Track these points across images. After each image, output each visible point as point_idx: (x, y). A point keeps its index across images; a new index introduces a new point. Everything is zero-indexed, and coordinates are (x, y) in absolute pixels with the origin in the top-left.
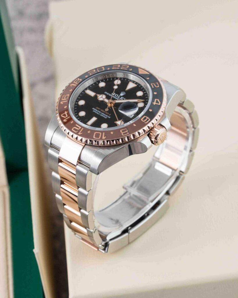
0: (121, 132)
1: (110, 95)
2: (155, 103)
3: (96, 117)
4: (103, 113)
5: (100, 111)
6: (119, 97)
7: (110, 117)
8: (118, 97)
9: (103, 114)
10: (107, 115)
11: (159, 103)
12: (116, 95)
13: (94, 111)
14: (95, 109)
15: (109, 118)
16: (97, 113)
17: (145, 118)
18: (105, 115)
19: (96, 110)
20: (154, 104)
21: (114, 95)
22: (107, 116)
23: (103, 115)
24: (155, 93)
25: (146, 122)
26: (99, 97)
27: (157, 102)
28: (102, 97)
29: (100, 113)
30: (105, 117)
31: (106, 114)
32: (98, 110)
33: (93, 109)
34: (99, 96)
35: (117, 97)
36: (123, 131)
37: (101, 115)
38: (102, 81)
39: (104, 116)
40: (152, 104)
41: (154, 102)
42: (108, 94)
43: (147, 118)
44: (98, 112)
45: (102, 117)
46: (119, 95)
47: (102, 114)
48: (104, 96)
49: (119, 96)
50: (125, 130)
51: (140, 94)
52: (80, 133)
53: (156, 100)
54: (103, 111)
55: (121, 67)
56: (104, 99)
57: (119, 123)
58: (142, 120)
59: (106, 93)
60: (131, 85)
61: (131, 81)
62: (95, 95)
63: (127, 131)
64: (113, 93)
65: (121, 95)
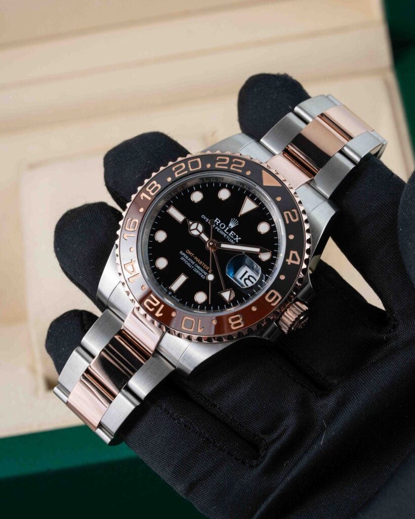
0: (230, 321)
2: (290, 261)
3: (186, 274)
4: (199, 265)
5: (192, 258)
6: (227, 231)
8: (225, 231)
9: (198, 267)
10: (205, 270)
11: (296, 260)
12: (222, 226)
13: (182, 259)
14: (184, 254)
16: (189, 264)
17: (273, 294)
18: (202, 270)
19: (187, 257)
20: (289, 264)
21: (219, 224)
22: (205, 273)
23: (198, 269)
24: (292, 237)
25: (273, 302)
26: (192, 228)
27: (294, 258)
28: (196, 229)
29: (194, 265)
30: (202, 276)
31: (203, 269)
32: (188, 255)
33: (181, 252)
34: (190, 225)
35: (223, 230)
36: (233, 320)
37: (195, 270)
38: (198, 189)
39: (201, 272)
40: (285, 263)
41: (288, 258)
42: (207, 220)
43: (277, 294)
44: (189, 262)
45: (197, 274)
46: (227, 226)
47: (196, 268)
48: (200, 228)
49: (228, 228)
50: (237, 319)
51: (263, 228)
52: (158, 314)
53: (292, 252)
54: (199, 261)
55: (231, 163)
56: (201, 233)
57: (226, 295)
58: (267, 298)
59: (203, 217)
60: (248, 206)
61: (248, 196)
62: (185, 221)
63: (240, 321)
64: (217, 219)
65: (230, 227)
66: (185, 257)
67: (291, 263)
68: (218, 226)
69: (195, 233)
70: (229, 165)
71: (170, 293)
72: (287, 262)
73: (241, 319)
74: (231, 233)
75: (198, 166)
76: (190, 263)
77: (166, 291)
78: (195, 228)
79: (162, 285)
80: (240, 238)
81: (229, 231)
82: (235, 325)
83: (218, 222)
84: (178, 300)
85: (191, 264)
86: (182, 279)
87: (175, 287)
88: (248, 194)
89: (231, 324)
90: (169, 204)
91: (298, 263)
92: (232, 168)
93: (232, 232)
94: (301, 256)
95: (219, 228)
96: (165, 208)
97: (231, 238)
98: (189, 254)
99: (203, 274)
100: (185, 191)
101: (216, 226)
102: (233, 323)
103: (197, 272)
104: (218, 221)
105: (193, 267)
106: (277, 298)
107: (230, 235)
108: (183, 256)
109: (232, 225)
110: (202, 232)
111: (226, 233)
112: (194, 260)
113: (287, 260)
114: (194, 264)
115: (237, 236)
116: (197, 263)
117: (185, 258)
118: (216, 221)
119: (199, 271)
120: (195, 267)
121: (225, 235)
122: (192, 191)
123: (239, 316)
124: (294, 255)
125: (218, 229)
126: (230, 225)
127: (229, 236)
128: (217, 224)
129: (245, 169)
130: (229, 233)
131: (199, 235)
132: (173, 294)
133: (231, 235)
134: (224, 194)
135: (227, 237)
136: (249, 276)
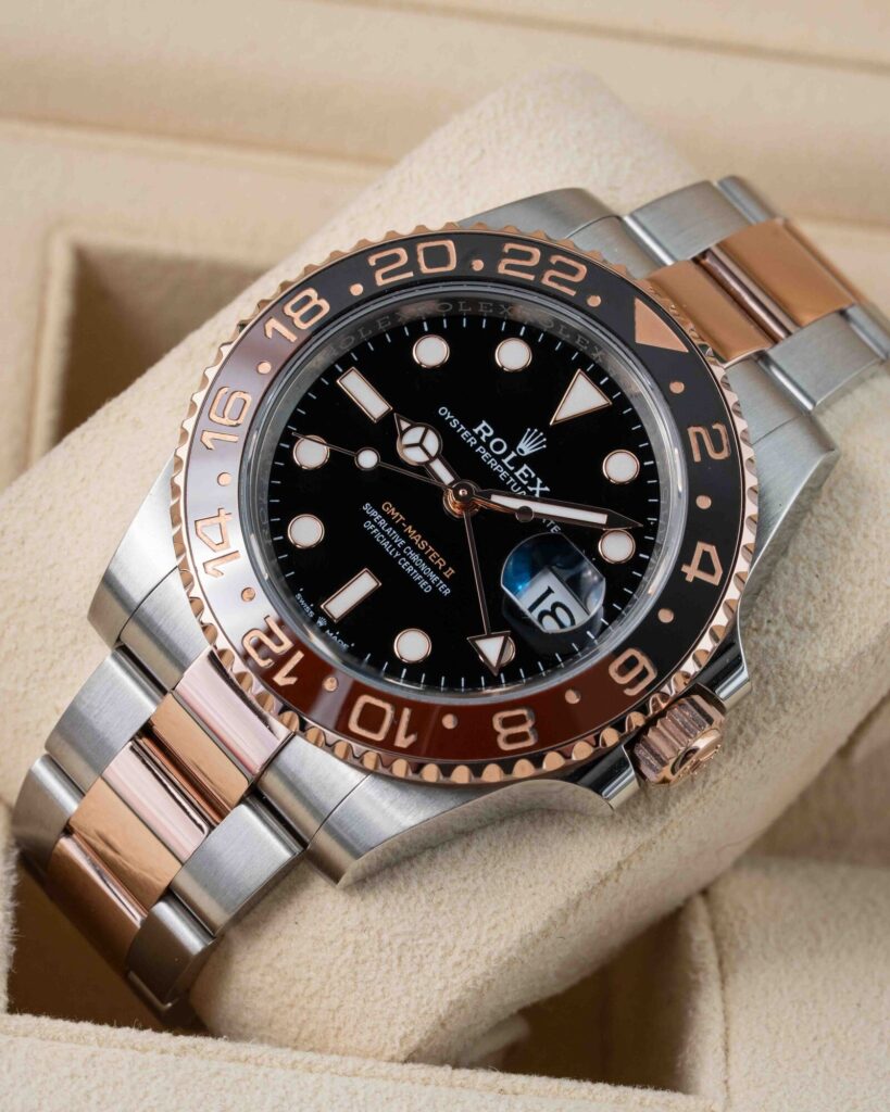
0: (497, 725)
1: (466, 433)
2: (692, 572)
3: (376, 573)
4: (416, 550)
5: (399, 528)
6: (509, 463)
7: (447, 592)
8: (505, 461)
9: (415, 557)
10: (435, 569)
11: (711, 571)
12: (498, 446)
13: (368, 526)
14: (374, 513)
15: (441, 594)
16: (385, 544)
17: (632, 662)
18: (423, 567)
19: (383, 523)
20: (689, 579)
21: (489, 439)
22: (434, 578)
23: (412, 563)
24: (704, 503)
25: (632, 684)
27: (706, 564)
28: (420, 444)
29: (400, 550)
30: (423, 584)
31: (429, 564)
32: (387, 517)
33: (367, 507)
34: (403, 433)
35: (499, 459)
36: (507, 723)
37: (404, 565)
38: (436, 330)
39: (421, 573)
40: (677, 575)
41: (689, 563)
42: (455, 423)
43: (644, 662)
44: (388, 538)
45: (407, 577)
46: (512, 447)
47: (408, 559)
48: (433, 443)
49: (513, 455)
50: (520, 720)
51: (620, 467)
52: (281, 679)
53: (701, 547)
54: (418, 539)
55: (544, 265)
56: (432, 459)
57: (492, 648)
58: (613, 670)
59: (444, 412)
60: (581, 397)
61: (584, 370)
62: (387, 418)
63: (525, 728)
64: (484, 424)
65: (522, 451)
66: (378, 521)
67: (695, 579)
68: (486, 446)
69: (415, 456)
70: (539, 270)
71: (321, 622)
72: (686, 574)
73: (530, 723)
74: (522, 471)
75: (446, 262)
76: (392, 542)
77: (312, 614)
78: (417, 440)
79: (299, 596)
80: (547, 489)
81: (517, 462)
82: (511, 739)
83: (485, 434)
84: (345, 646)
85: (395, 545)
86: (363, 585)
87: (340, 604)
88: (584, 362)
89: (498, 733)
90: (345, 363)
91: (715, 580)
92: (546, 281)
93: (525, 467)
94: (728, 561)
95: (488, 450)
96: (331, 373)
97: (520, 484)
98: (390, 515)
99: (427, 578)
100: (396, 331)
101: (480, 443)
102: (504, 732)
103: (409, 570)
104: (487, 431)
105: (397, 554)
106: (644, 673)
107: (517, 474)
108: (372, 518)
109: (526, 447)
110: (437, 456)
111: (506, 469)
112: (404, 536)
113: (685, 569)
114: (403, 546)
115: (539, 481)
116: (411, 543)
117: (378, 526)
118: (480, 428)
119: (416, 568)
120: (403, 555)
121: (503, 473)
122: (417, 333)
123: (524, 712)
124: (706, 555)
125: (485, 455)
126: (522, 445)
127: (515, 477)
128: (483, 438)
129: (585, 289)
130: (516, 470)
131: (427, 463)
132: (332, 625)
133: (522, 475)
134: (513, 355)
135: (508, 479)
136: (555, 605)
